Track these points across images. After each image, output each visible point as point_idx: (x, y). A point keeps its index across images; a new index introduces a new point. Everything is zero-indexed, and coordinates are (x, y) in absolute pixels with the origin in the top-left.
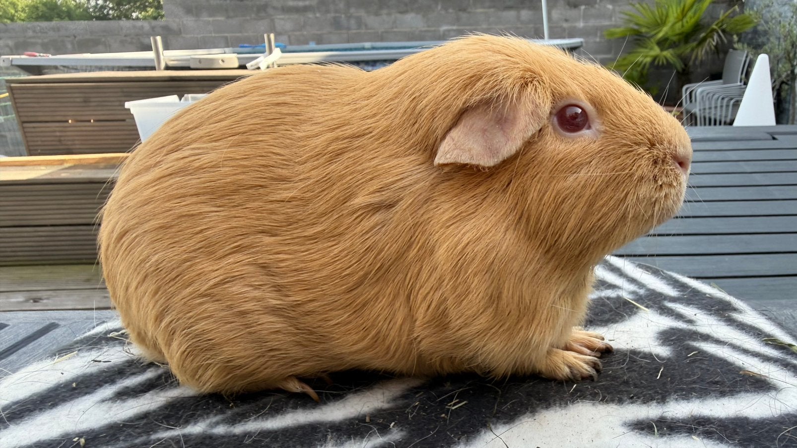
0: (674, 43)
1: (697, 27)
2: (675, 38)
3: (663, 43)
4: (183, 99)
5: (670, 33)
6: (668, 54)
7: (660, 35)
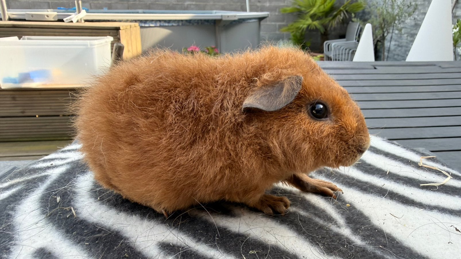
0: (320, 17)
1: (332, 9)
2: (320, 15)
3: (313, 17)
4: (21, 39)
5: (317, 11)
6: (316, 23)
7: (312, 12)
